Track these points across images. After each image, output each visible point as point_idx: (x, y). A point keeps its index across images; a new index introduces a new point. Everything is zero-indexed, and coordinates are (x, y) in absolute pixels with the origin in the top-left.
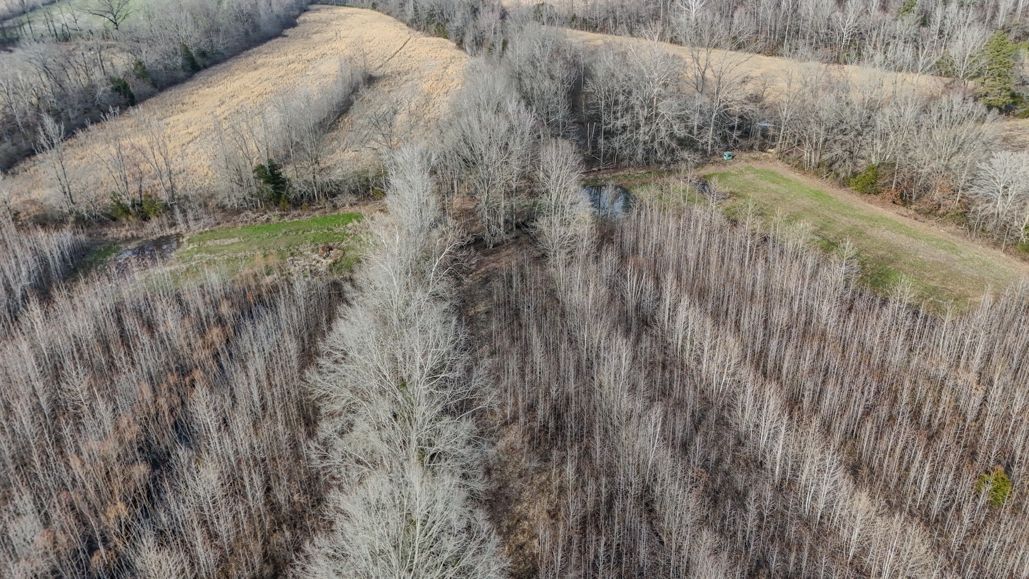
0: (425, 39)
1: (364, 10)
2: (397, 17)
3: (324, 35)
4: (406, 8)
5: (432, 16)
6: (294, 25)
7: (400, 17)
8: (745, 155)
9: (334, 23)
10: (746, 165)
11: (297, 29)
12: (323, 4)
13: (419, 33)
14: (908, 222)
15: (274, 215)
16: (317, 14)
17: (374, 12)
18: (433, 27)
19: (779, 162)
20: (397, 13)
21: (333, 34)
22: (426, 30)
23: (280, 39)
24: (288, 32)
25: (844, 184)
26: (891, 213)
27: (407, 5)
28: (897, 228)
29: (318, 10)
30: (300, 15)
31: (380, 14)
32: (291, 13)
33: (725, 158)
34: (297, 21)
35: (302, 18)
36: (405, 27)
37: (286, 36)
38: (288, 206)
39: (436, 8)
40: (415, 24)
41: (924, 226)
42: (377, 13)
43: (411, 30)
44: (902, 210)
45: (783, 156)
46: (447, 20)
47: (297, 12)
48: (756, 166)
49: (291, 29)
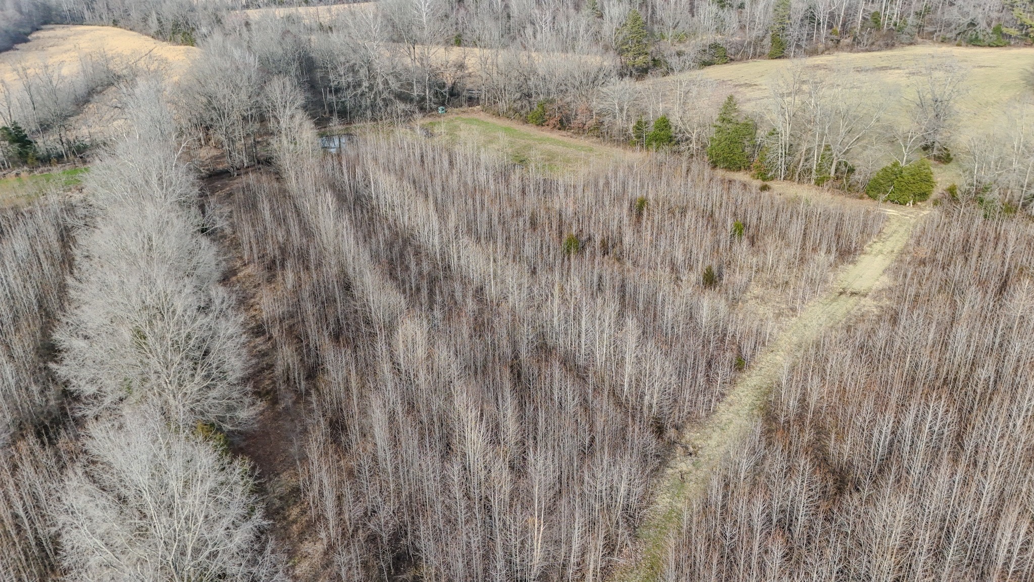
0: (172, 47)
1: (105, 27)
2: (141, 32)
3: (61, 47)
4: (150, 23)
5: (176, 25)
6: (26, 41)
7: (144, 31)
8: (456, 110)
9: (71, 38)
10: (457, 116)
11: (29, 44)
12: (57, 24)
13: (165, 43)
14: (566, 139)
15: (24, 172)
16: (51, 32)
17: (115, 29)
18: (179, 37)
19: (482, 113)
20: (141, 27)
21: (72, 46)
22: (173, 40)
23: (11, 52)
24: (19, 46)
25: (526, 121)
26: (556, 135)
27: (150, 19)
28: (557, 143)
29: (52, 29)
30: (31, 33)
31: (122, 30)
32: (21, 30)
33: (440, 112)
34: (29, 37)
35: (34, 35)
36: (152, 39)
37: (18, 49)
38: (36, 163)
39: (181, 19)
40: (160, 35)
41: (576, 140)
42: (119, 29)
43: (157, 41)
44: (564, 133)
45: (485, 110)
46: (193, 29)
47: (28, 30)
48: (464, 116)
49: (24, 44)
